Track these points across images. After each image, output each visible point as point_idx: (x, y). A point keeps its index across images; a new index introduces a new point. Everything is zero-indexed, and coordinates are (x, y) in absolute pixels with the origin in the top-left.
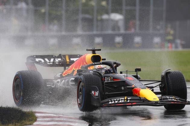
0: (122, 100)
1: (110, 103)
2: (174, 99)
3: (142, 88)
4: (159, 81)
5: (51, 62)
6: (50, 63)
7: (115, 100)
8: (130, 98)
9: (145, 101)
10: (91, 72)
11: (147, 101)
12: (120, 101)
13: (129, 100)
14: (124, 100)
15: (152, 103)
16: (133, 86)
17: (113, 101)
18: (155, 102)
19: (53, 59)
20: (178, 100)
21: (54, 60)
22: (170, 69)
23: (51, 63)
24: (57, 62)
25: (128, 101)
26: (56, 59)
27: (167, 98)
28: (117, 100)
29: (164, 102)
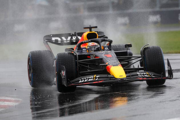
0: (91, 78)
1: (80, 82)
2: (147, 75)
3: (114, 66)
4: (139, 57)
5: (69, 40)
6: (67, 41)
7: (85, 78)
8: (99, 76)
9: (111, 79)
10: (84, 50)
11: (114, 79)
12: (90, 80)
13: (97, 78)
14: (93, 78)
15: (117, 80)
16: (107, 63)
17: (83, 80)
18: (121, 79)
19: (70, 37)
20: (152, 75)
21: (72, 38)
22: (148, 44)
23: (69, 42)
24: (74, 40)
25: (97, 80)
26: (73, 37)
27: (138, 75)
28: (86, 79)
29: (132, 78)
